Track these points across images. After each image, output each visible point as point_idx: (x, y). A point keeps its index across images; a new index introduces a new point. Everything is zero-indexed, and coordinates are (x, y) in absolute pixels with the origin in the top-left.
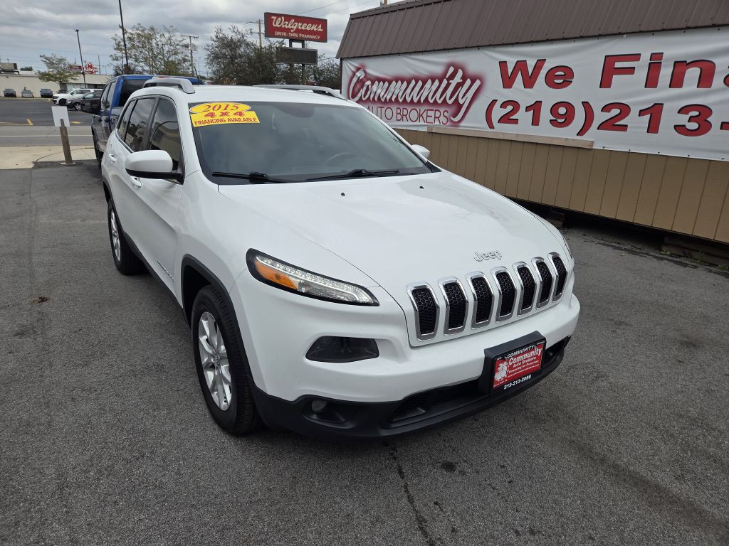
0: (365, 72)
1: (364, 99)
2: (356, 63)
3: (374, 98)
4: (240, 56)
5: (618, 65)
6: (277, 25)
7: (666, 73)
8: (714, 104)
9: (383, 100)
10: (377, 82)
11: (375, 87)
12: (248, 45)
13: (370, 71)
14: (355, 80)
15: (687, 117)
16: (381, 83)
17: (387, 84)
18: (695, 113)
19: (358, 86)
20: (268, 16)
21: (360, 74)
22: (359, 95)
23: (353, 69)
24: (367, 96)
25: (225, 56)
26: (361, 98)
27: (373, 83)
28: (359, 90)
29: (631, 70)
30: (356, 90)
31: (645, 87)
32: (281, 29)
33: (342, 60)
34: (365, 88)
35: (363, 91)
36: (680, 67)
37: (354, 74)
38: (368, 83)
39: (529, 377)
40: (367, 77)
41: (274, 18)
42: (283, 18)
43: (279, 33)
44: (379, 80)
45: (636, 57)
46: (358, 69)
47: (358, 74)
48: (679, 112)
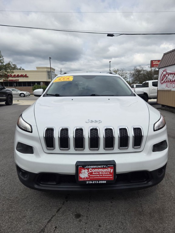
0: (166, 72)
1: (165, 81)
2: (163, 69)
3: (169, 81)
4: (141, 74)
6: (155, 64)
9: (172, 81)
10: (170, 75)
11: (169, 77)
12: (144, 71)
13: (168, 71)
14: (163, 75)
16: (171, 75)
17: (173, 75)
19: (164, 77)
20: (152, 61)
21: (165, 73)
22: (164, 80)
23: (162, 71)
24: (166, 80)
25: (136, 75)
26: (164, 81)
27: (169, 75)
30: (163, 78)
32: (156, 65)
33: (159, 69)
34: (166, 77)
35: (165, 79)
37: (163, 73)
38: (167, 75)
39: (105, 182)
40: (167, 73)
41: (154, 61)
42: (157, 61)
43: (155, 66)
44: (171, 74)
46: (164, 71)
47: (164, 73)
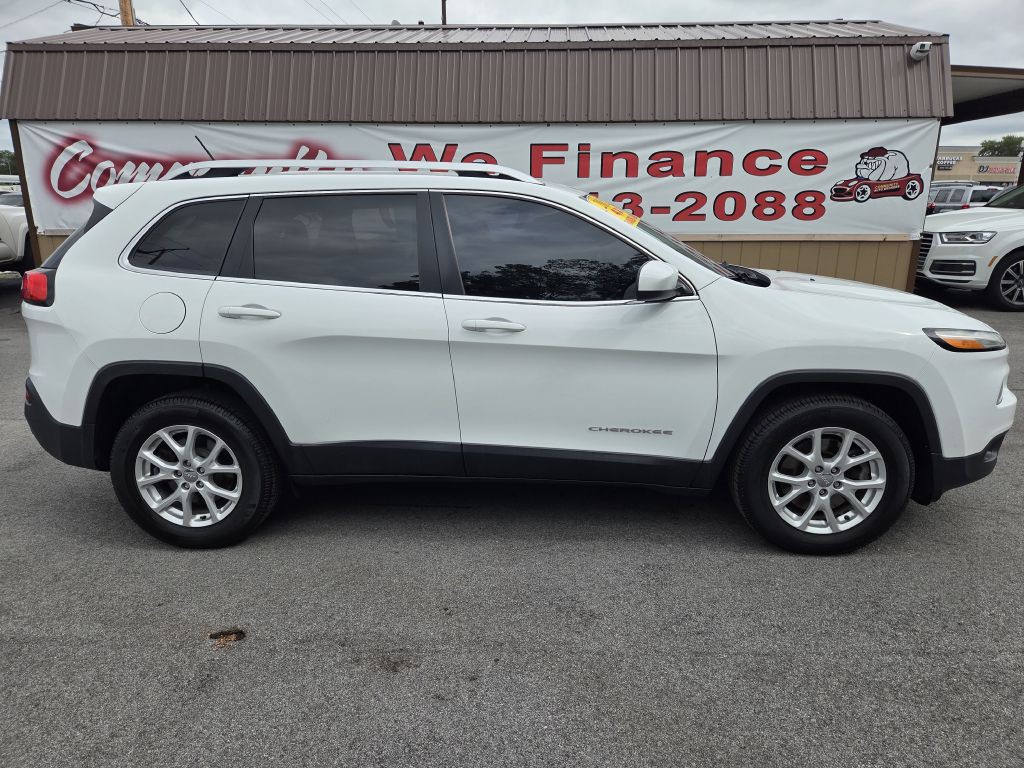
0: (94, 146)
5: (546, 154)
7: (595, 163)
8: (643, 191)
10: (130, 164)
11: (126, 172)
15: (621, 204)
16: (144, 164)
17: (158, 167)
18: (628, 201)
19: (76, 169)
21: (79, 149)
22: (82, 186)
23: (57, 140)
27: (120, 165)
28: (81, 178)
29: (560, 160)
30: (73, 175)
31: (578, 176)
33: (14, 122)
34: (97, 173)
35: (92, 179)
36: (608, 159)
37: (59, 149)
38: (106, 164)
40: (101, 154)
44: (137, 160)
45: (564, 147)
46: (71, 141)
47: (72, 149)
48: (613, 200)
